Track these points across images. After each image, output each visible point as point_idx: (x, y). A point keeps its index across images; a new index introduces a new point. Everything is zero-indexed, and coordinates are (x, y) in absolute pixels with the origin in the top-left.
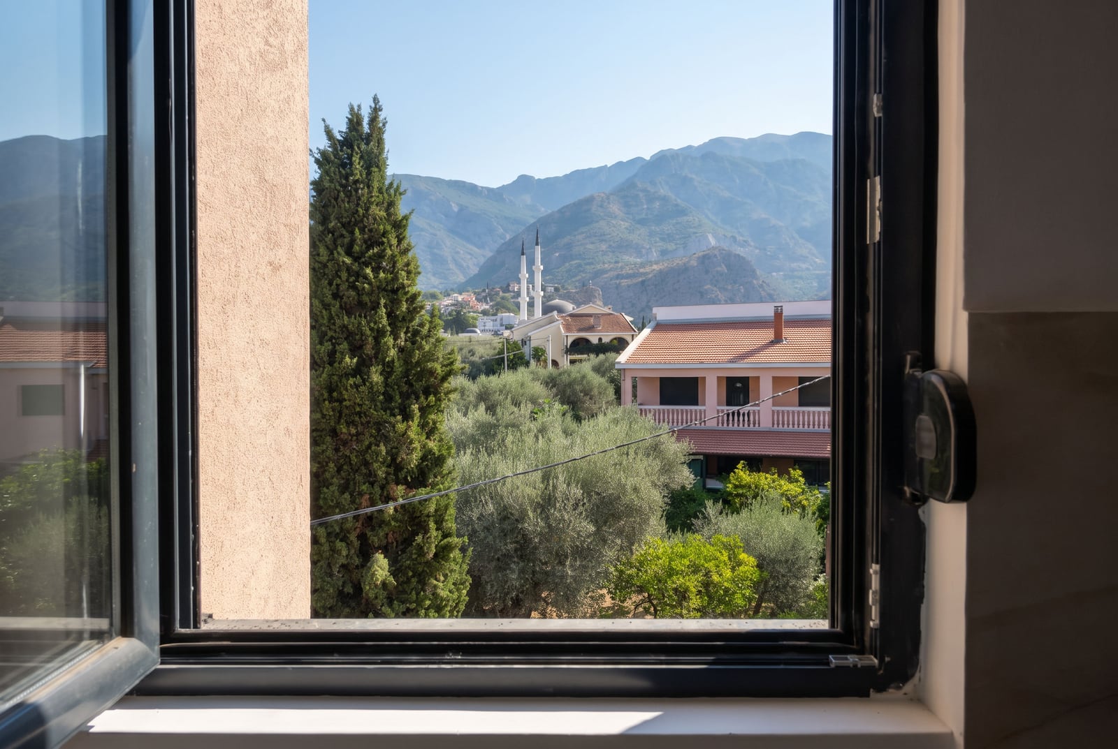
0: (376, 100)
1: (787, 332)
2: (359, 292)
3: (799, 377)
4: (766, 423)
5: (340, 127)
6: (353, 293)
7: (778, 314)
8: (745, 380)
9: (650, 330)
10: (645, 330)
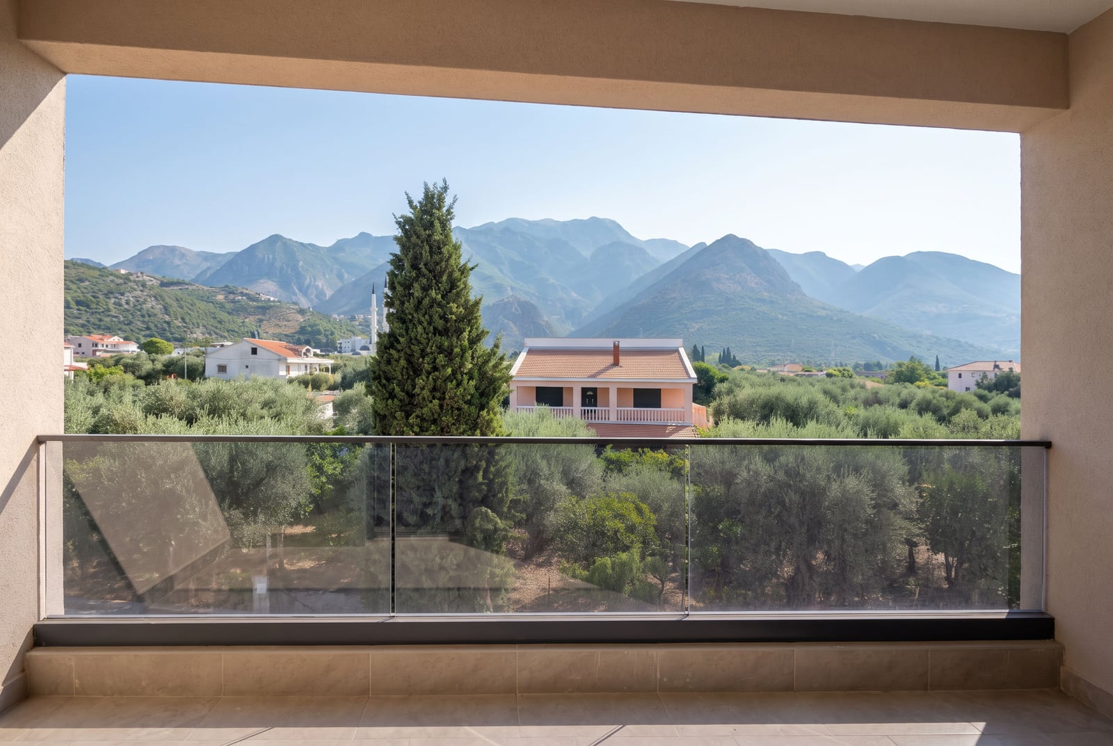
0: (445, 181)
1: (622, 359)
2: (447, 320)
3: (634, 389)
4: (613, 419)
5: (418, 197)
6: (442, 322)
7: (616, 347)
8: (595, 390)
9: (525, 353)
10: (522, 353)
